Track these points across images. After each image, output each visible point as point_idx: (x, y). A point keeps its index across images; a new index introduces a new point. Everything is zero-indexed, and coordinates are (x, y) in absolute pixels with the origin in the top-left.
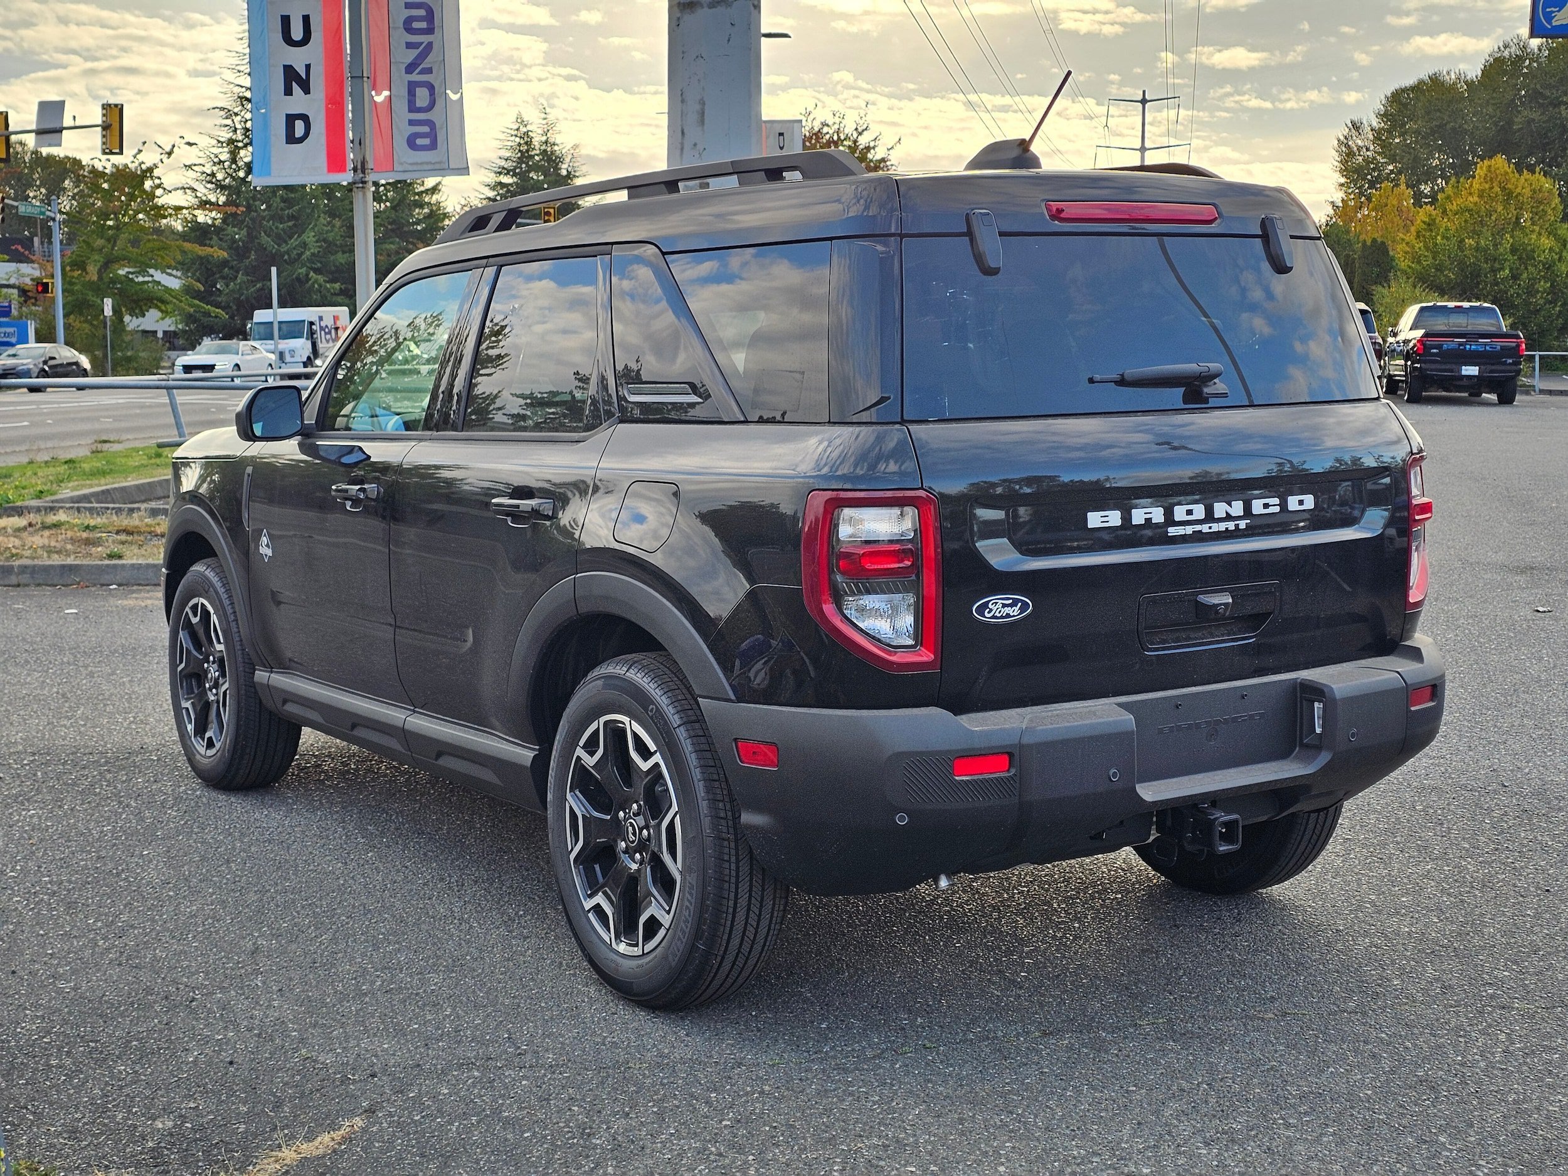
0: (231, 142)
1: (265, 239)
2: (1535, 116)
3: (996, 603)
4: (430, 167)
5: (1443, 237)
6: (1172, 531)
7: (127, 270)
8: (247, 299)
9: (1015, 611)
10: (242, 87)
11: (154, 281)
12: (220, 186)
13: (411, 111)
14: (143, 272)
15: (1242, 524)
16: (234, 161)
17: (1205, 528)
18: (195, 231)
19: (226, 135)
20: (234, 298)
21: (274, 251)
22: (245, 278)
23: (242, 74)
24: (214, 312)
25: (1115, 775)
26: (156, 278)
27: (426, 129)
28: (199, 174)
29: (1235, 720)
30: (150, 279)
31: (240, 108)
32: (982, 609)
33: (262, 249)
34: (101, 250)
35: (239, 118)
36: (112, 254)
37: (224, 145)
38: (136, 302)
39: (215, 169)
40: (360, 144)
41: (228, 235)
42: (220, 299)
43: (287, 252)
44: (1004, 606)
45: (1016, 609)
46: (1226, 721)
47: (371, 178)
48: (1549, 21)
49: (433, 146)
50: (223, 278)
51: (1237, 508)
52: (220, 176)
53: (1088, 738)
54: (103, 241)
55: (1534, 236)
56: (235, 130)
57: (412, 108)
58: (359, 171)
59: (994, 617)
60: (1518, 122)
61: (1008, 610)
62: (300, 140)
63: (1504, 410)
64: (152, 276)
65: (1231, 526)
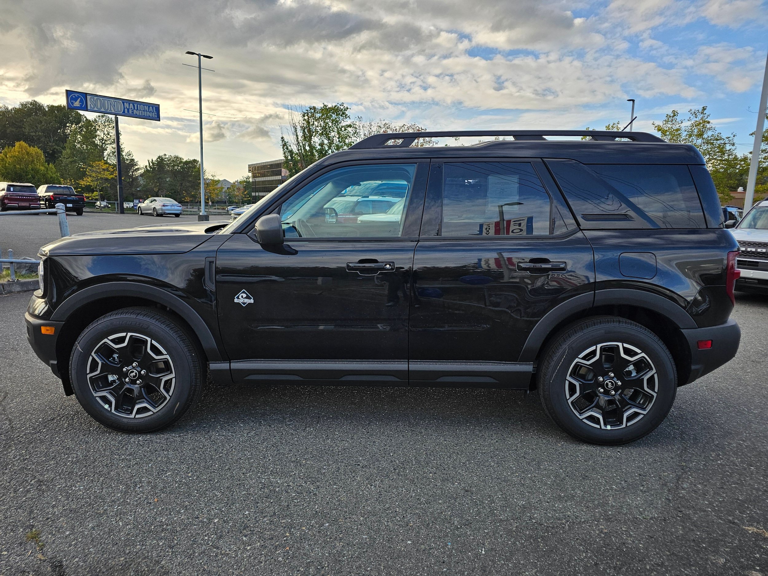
2: (14, 130)
5: (8, 164)
48: (73, 105)
55: (38, 166)
60: (8, 131)
63: (79, 217)
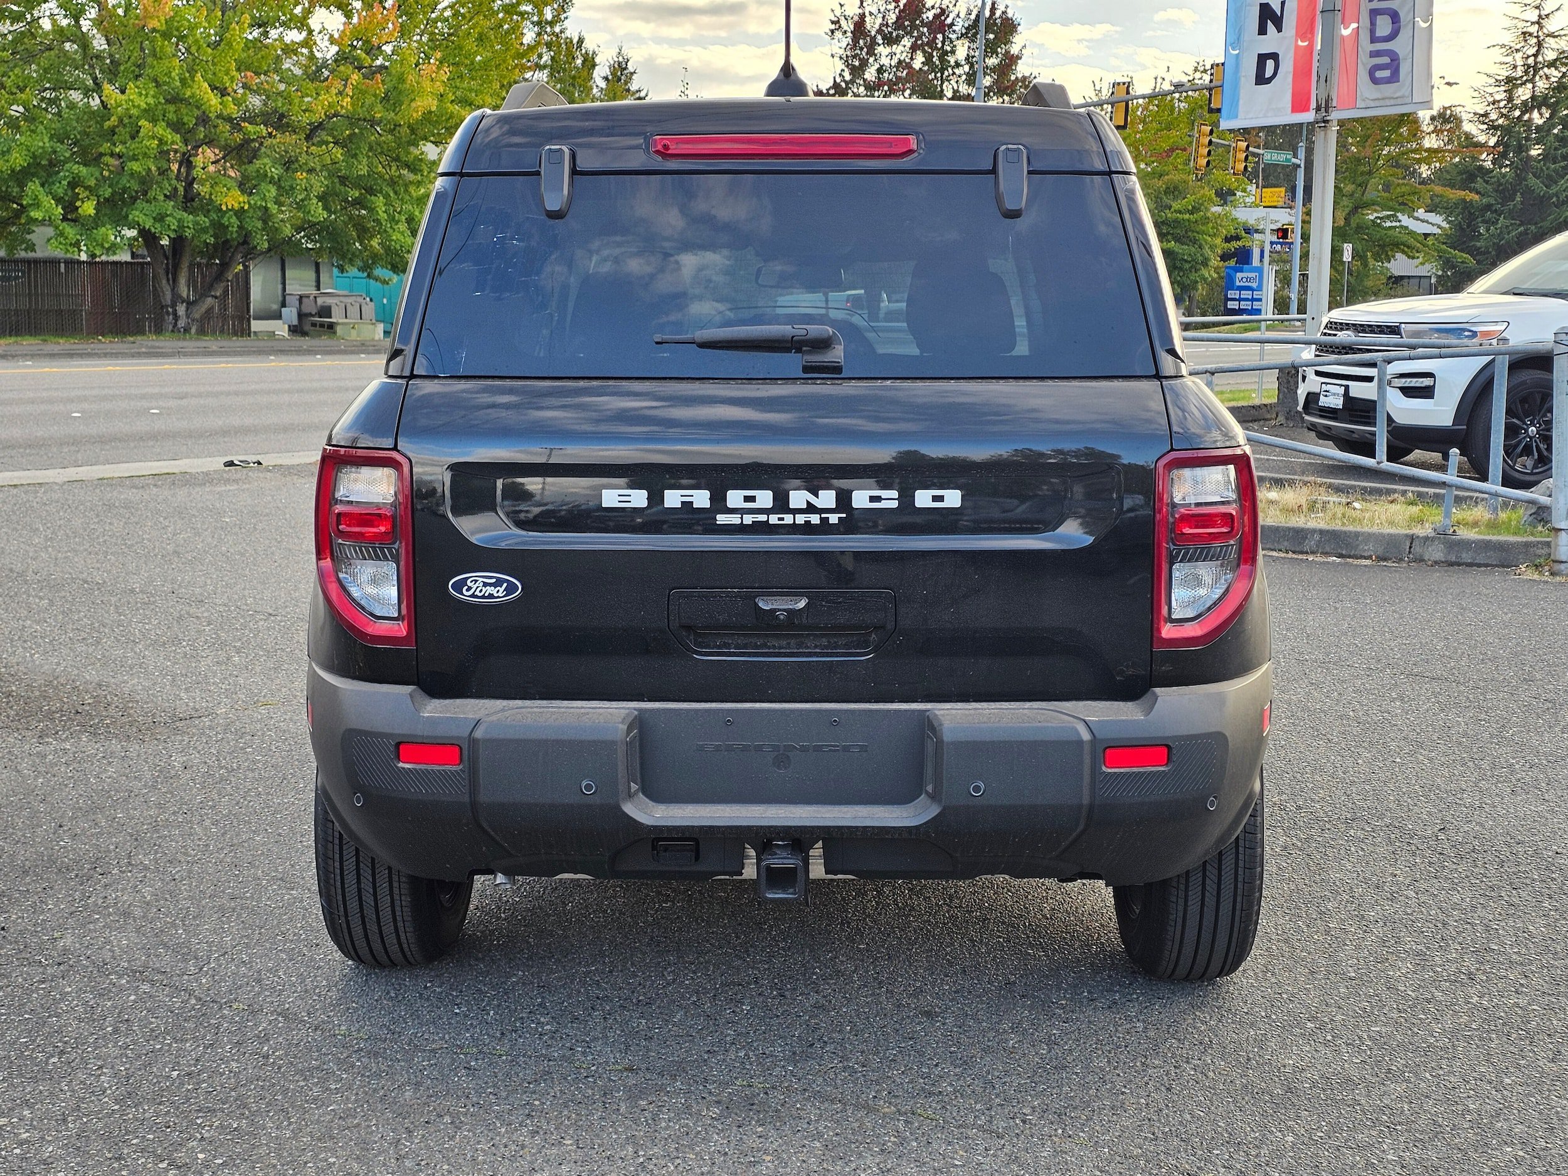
0: (1509, 80)
1: (1532, 181)
3: (476, 581)
4: (1392, 102)
6: (722, 519)
7: (1375, 215)
8: (1508, 242)
9: (500, 591)
10: (1527, 21)
11: (1401, 226)
12: (1493, 127)
13: (1372, 42)
14: (1394, 218)
15: (834, 519)
16: (1510, 99)
17: (774, 519)
18: (1462, 174)
19: (1504, 73)
20: (1494, 243)
21: (1542, 194)
22: (1508, 222)
23: (1528, 7)
24: (1461, 257)
25: (589, 787)
26: (1404, 223)
27: (1386, 60)
28: (1472, 115)
29: (818, 749)
30: (1398, 224)
31: (1523, 44)
32: (459, 587)
33: (1528, 192)
34: (1352, 195)
35: (1520, 54)
36: (1361, 200)
37: (1503, 83)
38: (1382, 247)
39: (1489, 108)
40: (1326, 81)
41: (1494, 177)
42: (1478, 244)
43: (1557, 195)
44: (485, 585)
45: (501, 589)
46: (804, 749)
47: (1335, 116)
49: (1394, 78)
50: (1484, 222)
51: (827, 499)
52: (1493, 116)
53: (553, 741)
54: (1354, 186)
56: (1515, 67)
57: (1374, 39)
58: (1323, 110)
59: (473, 596)
61: (490, 590)
62: (1269, 81)
64: (1400, 221)
65: (815, 519)
